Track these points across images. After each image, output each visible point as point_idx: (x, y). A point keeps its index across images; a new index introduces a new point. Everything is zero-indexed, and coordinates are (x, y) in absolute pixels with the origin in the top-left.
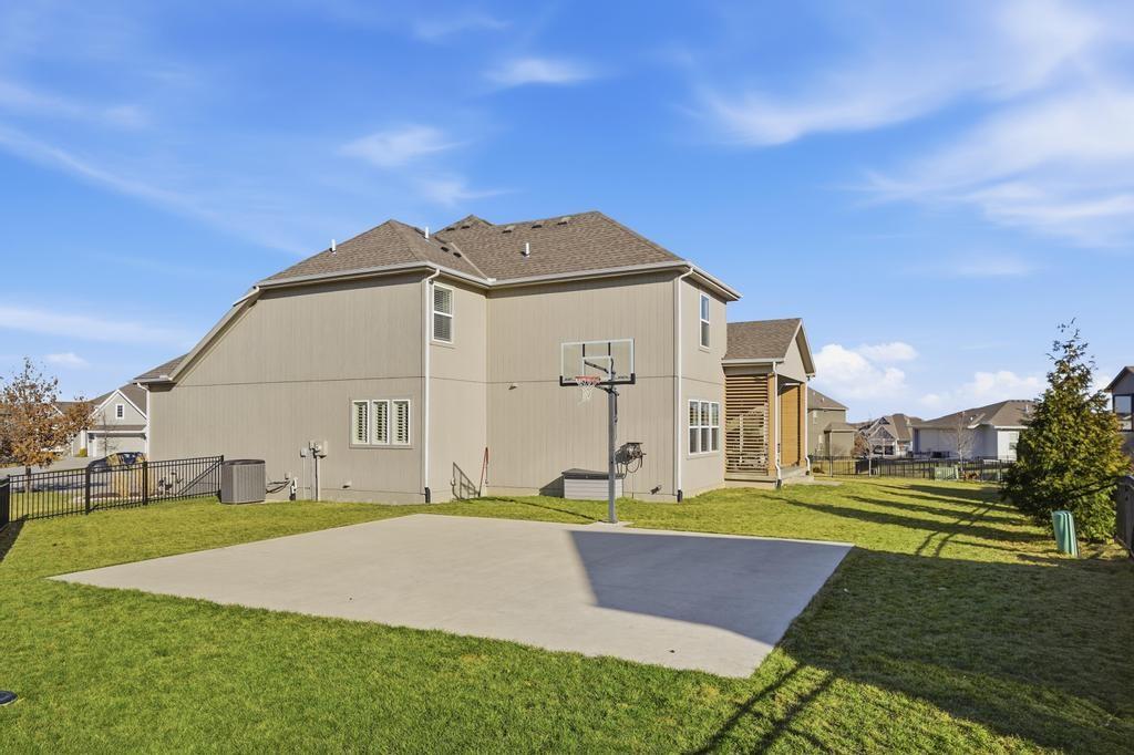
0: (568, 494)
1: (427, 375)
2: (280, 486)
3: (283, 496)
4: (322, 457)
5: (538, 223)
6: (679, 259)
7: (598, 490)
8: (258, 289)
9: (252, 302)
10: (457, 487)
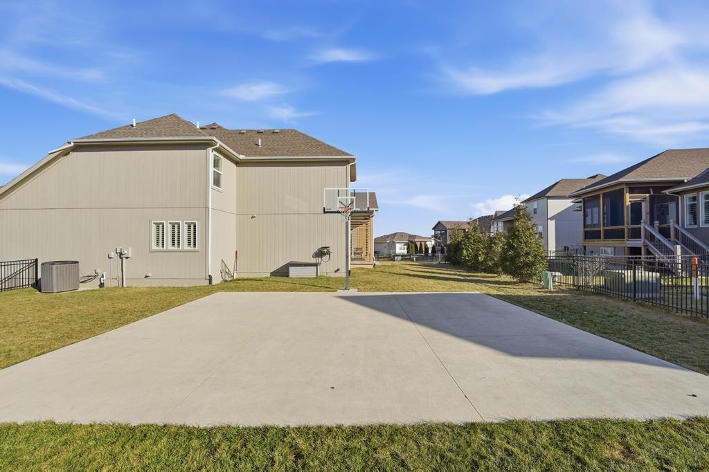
0: (291, 275)
1: (210, 207)
2: (89, 279)
3: (94, 285)
4: (127, 258)
5: (261, 131)
6: (350, 155)
7: (310, 272)
8: (72, 144)
9: (66, 153)
10: (223, 274)
